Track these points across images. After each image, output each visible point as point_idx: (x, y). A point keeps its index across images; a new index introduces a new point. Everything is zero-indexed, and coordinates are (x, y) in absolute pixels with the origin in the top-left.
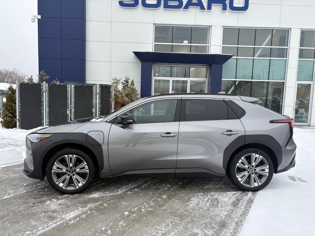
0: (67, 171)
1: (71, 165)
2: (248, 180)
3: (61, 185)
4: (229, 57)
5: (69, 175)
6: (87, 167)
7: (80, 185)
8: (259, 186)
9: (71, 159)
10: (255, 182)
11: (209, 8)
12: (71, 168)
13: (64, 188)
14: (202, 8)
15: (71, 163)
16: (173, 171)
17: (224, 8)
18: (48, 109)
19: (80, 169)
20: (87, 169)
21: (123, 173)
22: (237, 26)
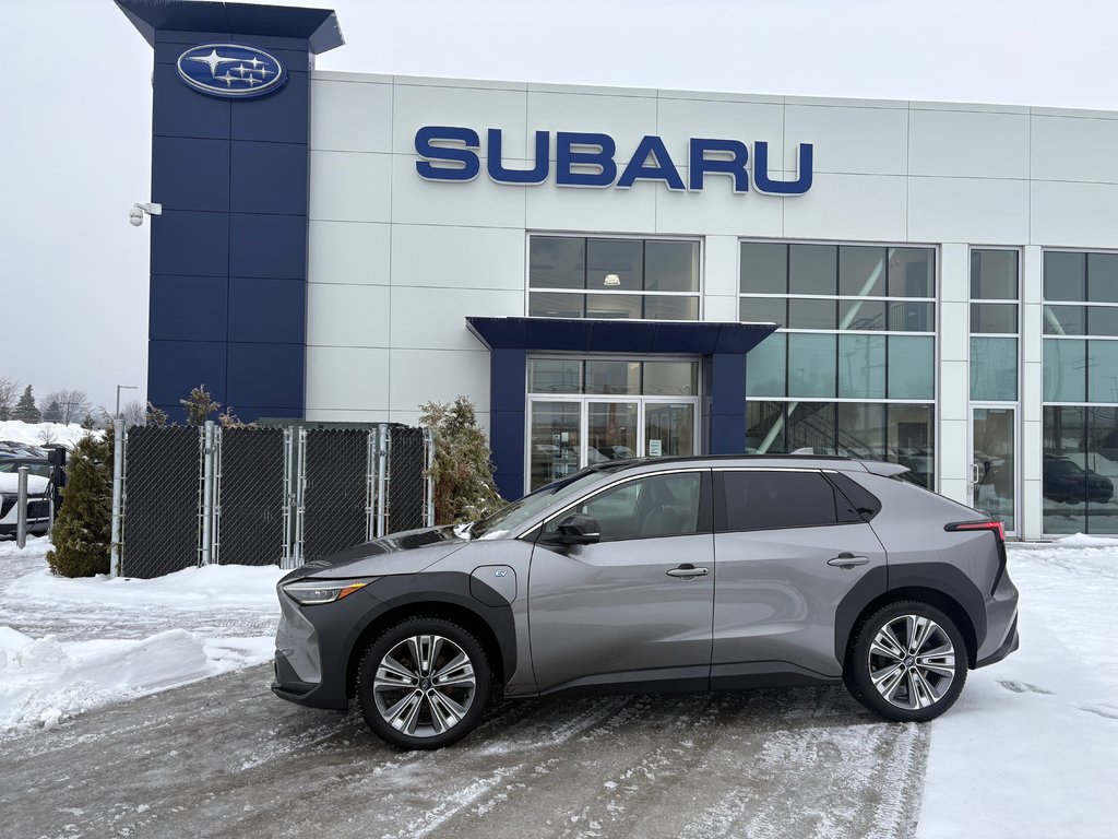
0: (414, 681)
1: (425, 665)
2: (904, 693)
3: (398, 724)
4: (765, 332)
5: (419, 694)
6: (469, 669)
7: (451, 721)
8: (933, 705)
9: (426, 647)
10: (922, 694)
11: (697, 183)
12: (425, 673)
13: (406, 732)
14: (676, 183)
15: (425, 658)
16: (703, 673)
17: (742, 185)
18: (219, 507)
19: (450, 676)
20: (470, 676)
21: (564, 683)
22: (780, 236)
